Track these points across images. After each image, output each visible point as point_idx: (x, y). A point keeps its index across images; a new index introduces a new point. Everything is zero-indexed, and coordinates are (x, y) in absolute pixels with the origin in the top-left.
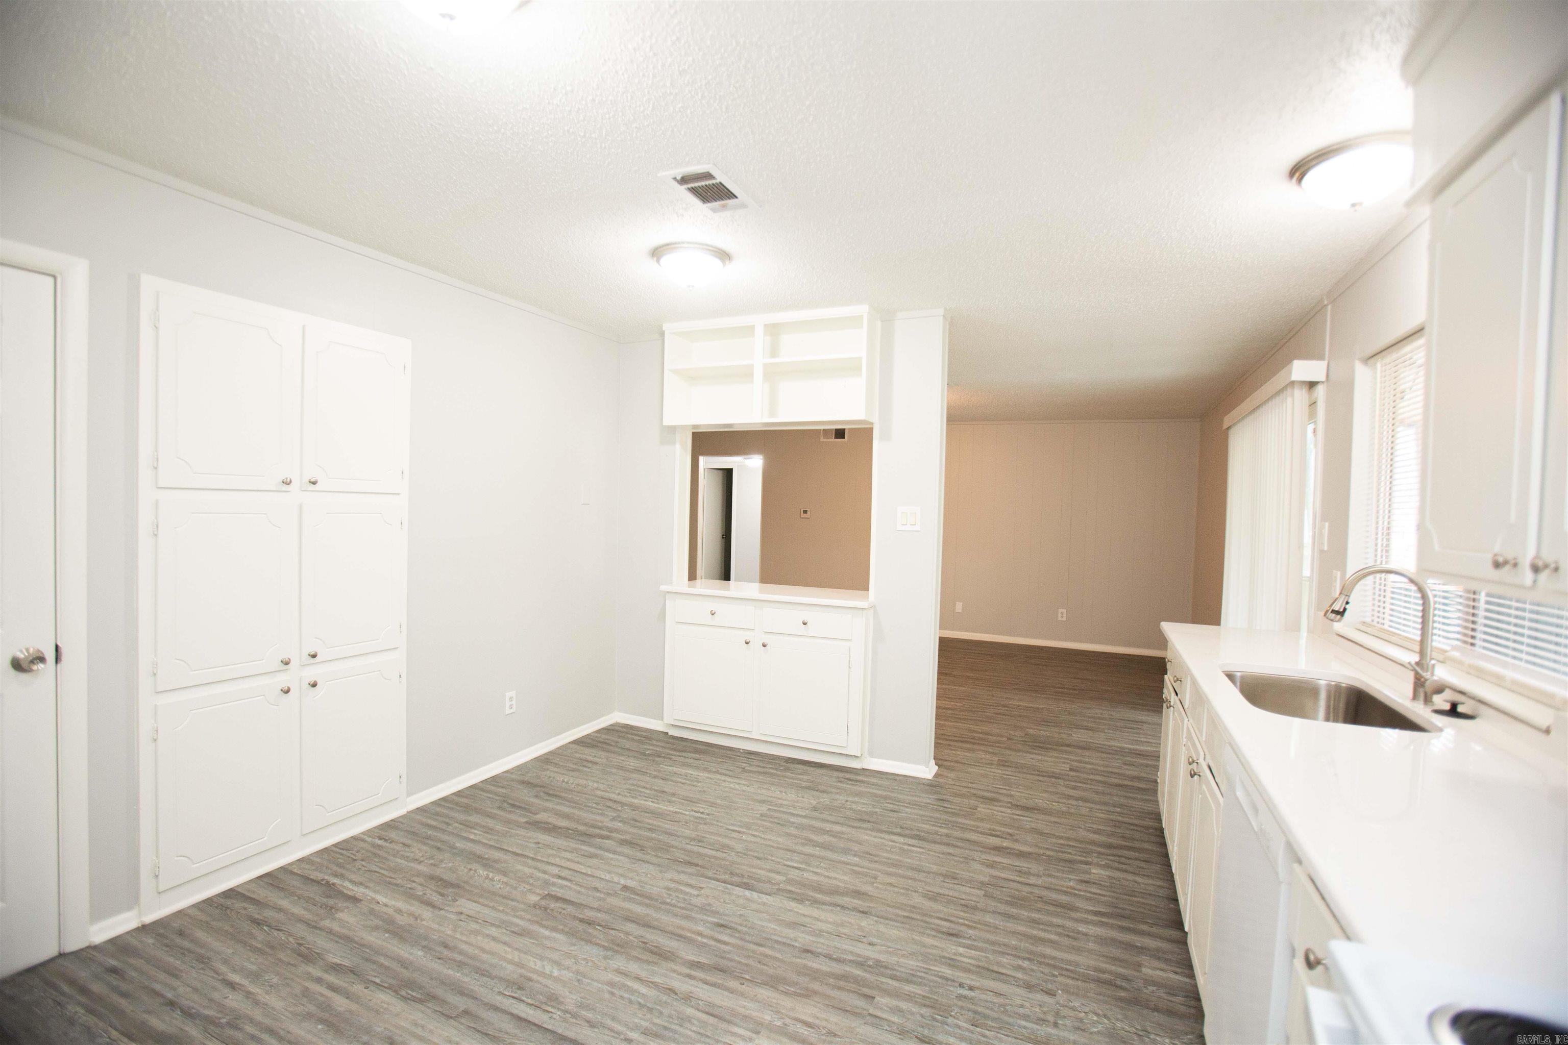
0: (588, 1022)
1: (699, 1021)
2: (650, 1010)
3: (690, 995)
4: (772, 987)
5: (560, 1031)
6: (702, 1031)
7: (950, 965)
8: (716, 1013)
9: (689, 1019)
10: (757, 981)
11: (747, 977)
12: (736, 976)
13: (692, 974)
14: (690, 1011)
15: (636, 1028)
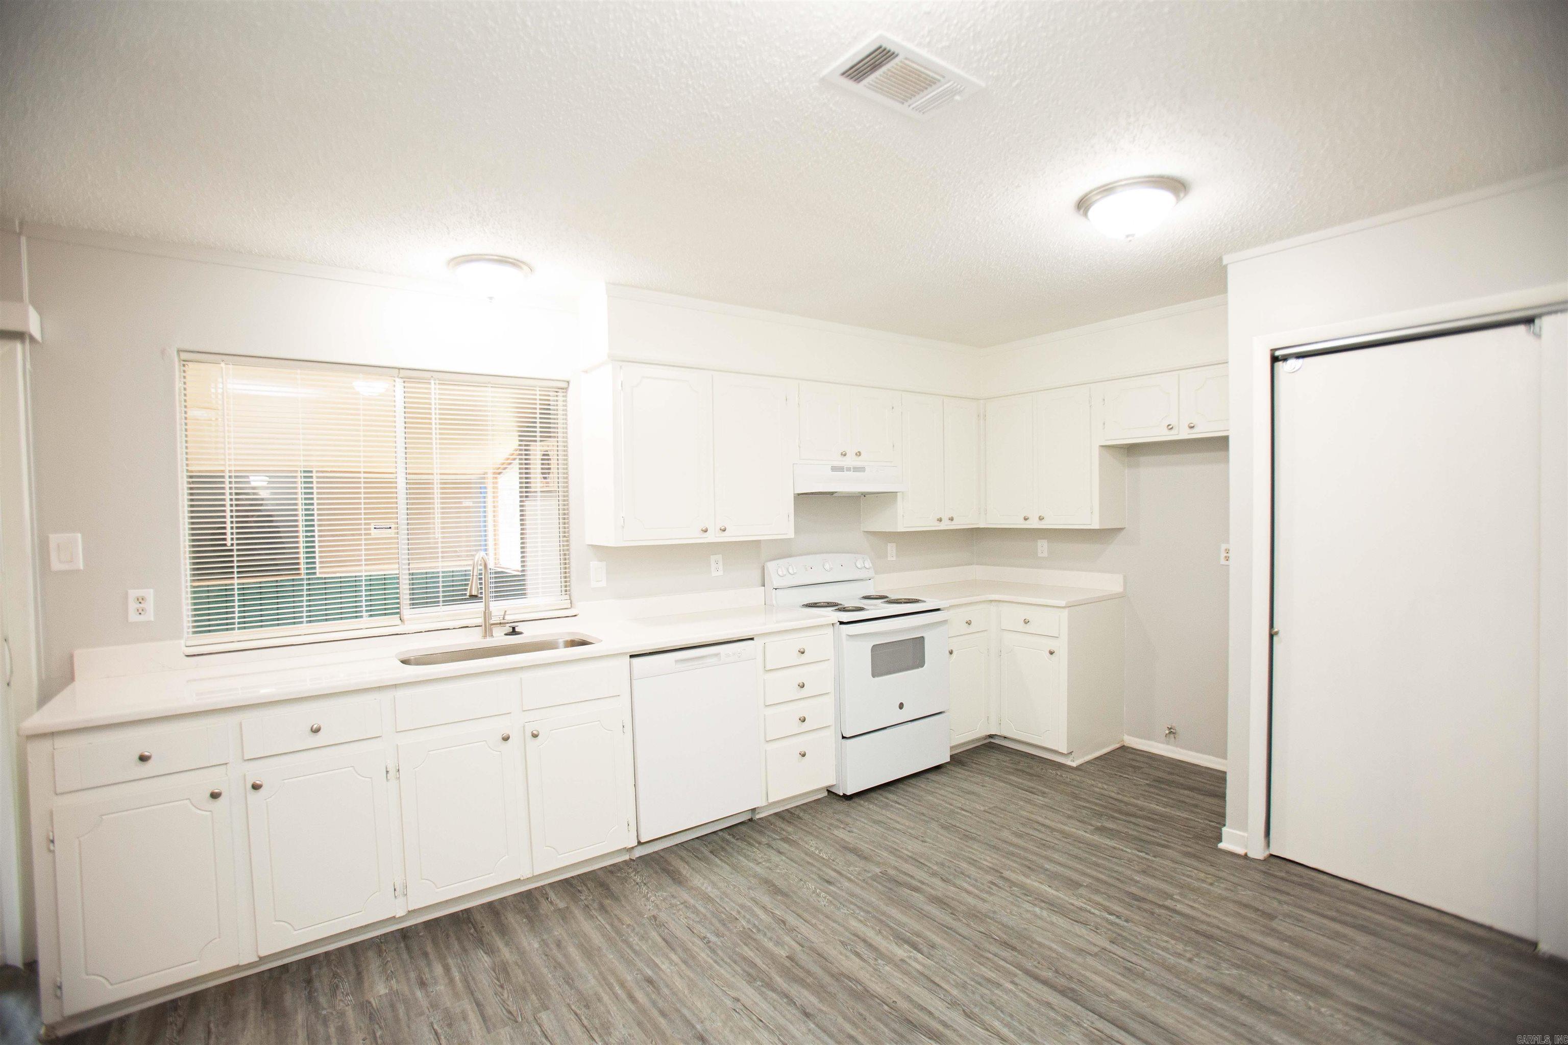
0: (1053, 1009)
1: (948, 982)
2: (992, 1003)
3: (949, 1006)
4: (868, 991)
5: (1079, 1007)
6: (948, 974)
7: (693, 958)
8: (932, 984)
9: (957, 986)
10: (879, 1001)
11: (886, 1007)
12: (897, 1012)
13: (942, 1027)
14: (955, 992)
15: (1007, 991)
